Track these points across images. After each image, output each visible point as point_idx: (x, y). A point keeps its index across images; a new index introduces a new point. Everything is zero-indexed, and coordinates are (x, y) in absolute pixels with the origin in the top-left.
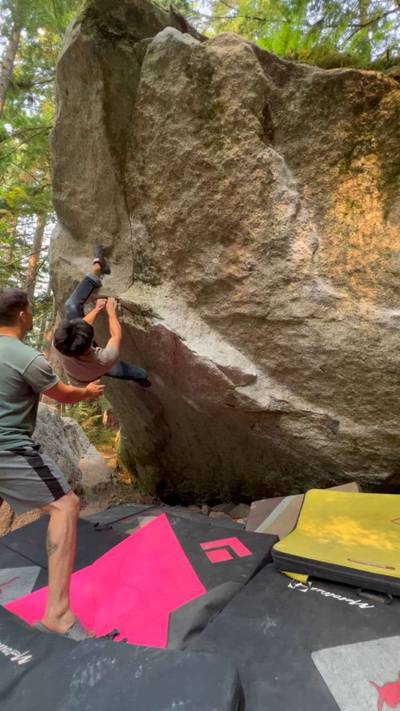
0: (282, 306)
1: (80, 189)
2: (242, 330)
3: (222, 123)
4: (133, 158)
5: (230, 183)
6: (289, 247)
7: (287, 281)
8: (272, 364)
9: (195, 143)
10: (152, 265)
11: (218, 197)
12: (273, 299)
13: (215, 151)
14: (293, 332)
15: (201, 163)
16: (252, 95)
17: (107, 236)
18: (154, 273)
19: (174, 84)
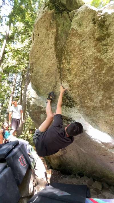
1: (40, 71)
3: (108, 41)
4: (65, 58)
5: (110, 66)
9: (94, 51)
10: (70, 99)
11: (104, 72)
13: (104, 53)
15: (96, 59)
17: (51, 88)
18: (71, 103)
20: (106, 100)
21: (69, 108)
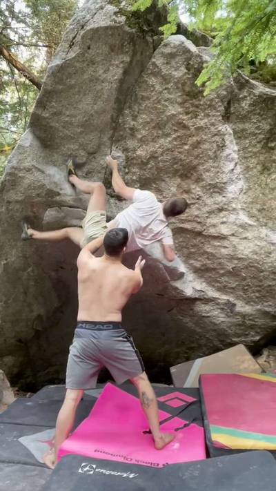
0: (214, 226)
2: (181, 240)
3: (202, 103)
4: (130, 107)
5: (197, 140)
6: (226, 189)
7: (221, 210)
8: (198, 264)
9: (180, 110)
11: (186, 147)
12: (209, 220)
13: (192, 118)
14: (219, 244)
15: (180, 124)
16: (225, 93)
19: (176, 70)
20: (182, 193)
21: (117, 201)
